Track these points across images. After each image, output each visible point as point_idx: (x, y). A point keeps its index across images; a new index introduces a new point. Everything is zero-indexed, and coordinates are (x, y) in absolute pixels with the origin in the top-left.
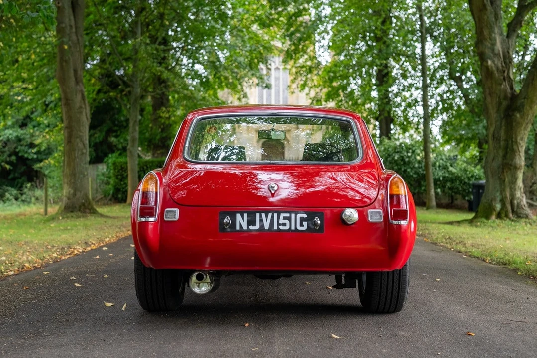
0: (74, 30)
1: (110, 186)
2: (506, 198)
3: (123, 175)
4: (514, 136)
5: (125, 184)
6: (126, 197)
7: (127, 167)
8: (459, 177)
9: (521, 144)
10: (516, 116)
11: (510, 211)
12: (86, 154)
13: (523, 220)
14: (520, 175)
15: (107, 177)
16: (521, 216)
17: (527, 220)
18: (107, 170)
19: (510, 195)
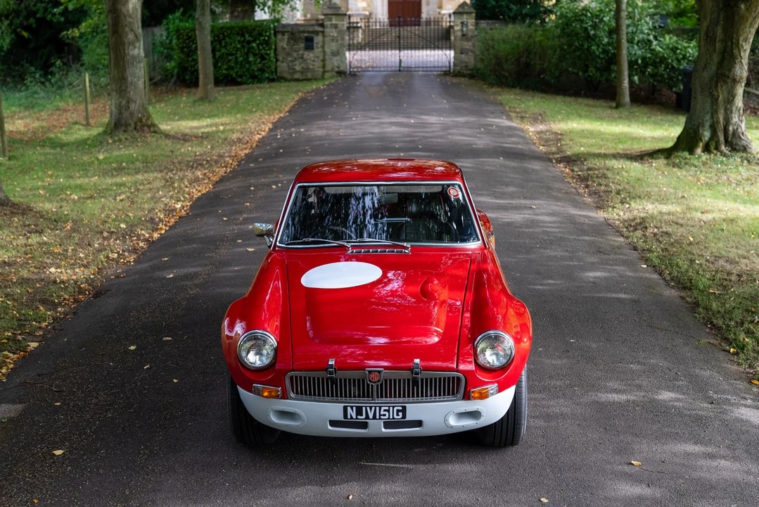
1: (173, 63)
2: (718, 122)
3: (190, 47)
4: (735, 36)
5: (194, 60)
6: (197, 79)
7: (195, 35)
8: (665, 58)
9: (745, 48)
10: (740, 8)
11: (723, 141)
12: (139, 48)
13: (740, 154)
14: (740, 90)
15: (168, 49)
16: (738, 147)
17: (744, 155)
18: (167, 38)
19: (724, 119)
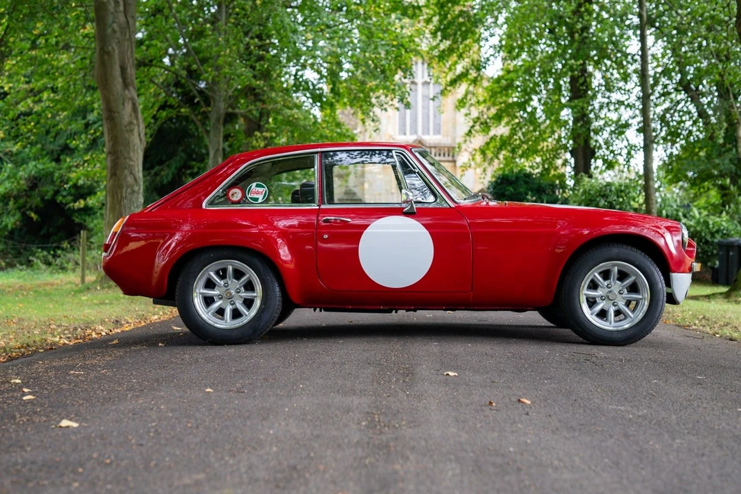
0: (121, 8)
